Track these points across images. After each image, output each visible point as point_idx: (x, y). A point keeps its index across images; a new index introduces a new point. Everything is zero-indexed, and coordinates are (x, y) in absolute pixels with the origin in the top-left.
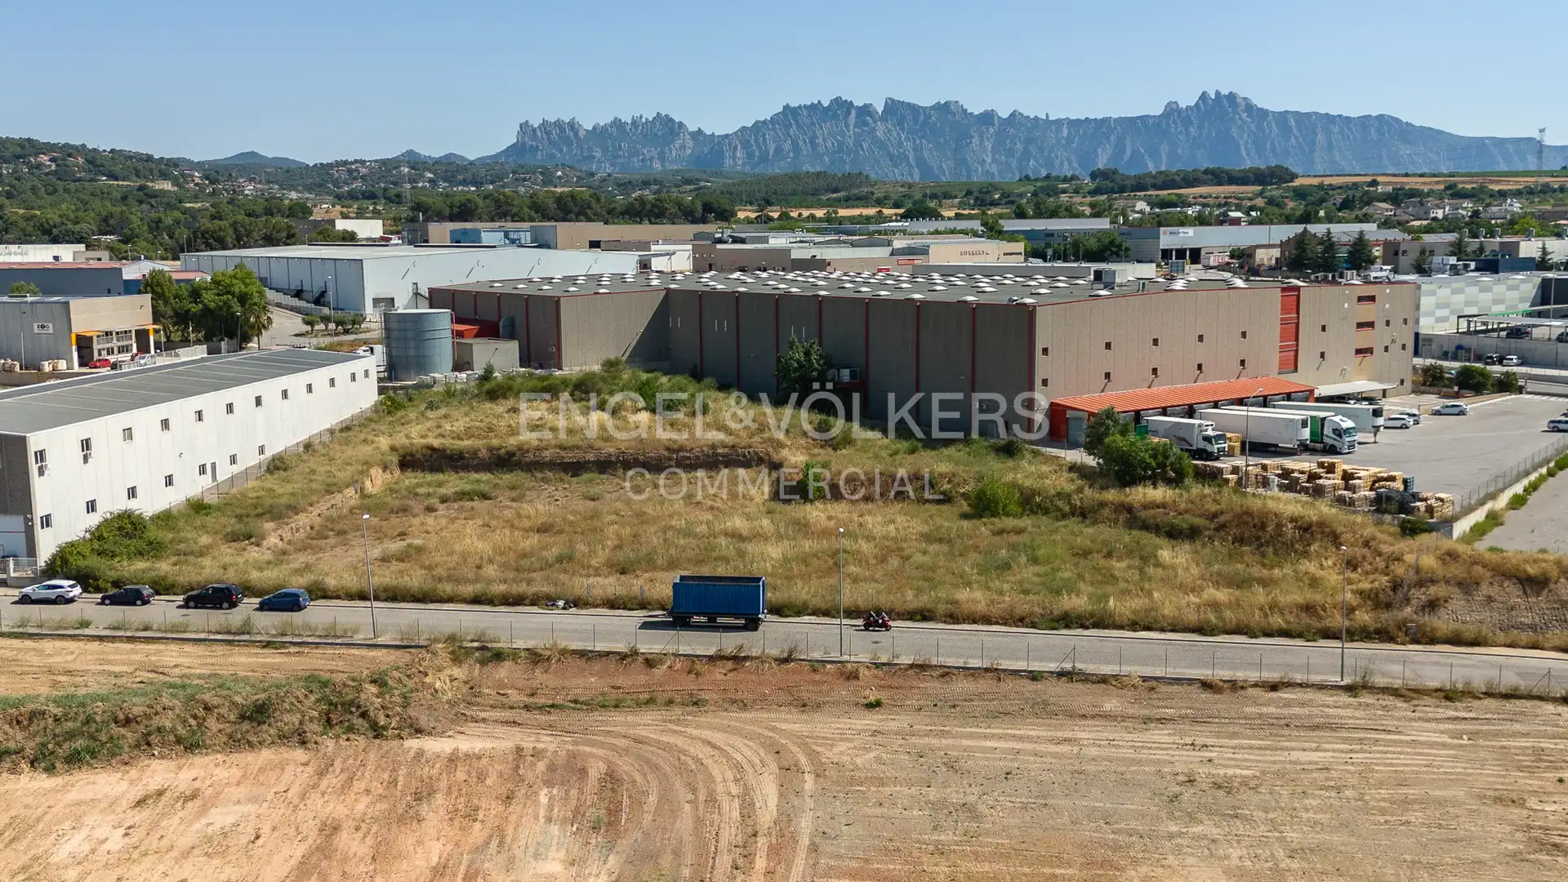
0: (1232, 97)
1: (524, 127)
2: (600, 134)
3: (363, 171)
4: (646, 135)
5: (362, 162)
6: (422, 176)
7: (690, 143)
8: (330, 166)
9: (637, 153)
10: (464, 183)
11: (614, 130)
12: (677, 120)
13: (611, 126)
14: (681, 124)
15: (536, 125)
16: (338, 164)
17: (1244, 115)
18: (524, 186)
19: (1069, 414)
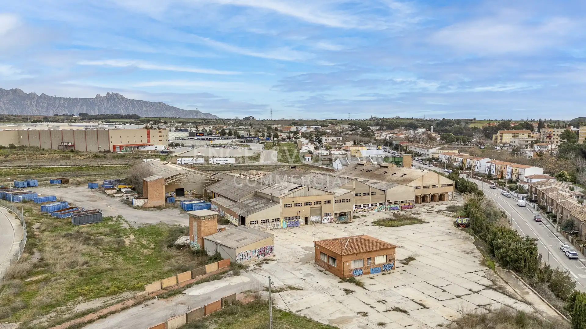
0: (117, 94)
17: (121, 100)
19: (116, 147)
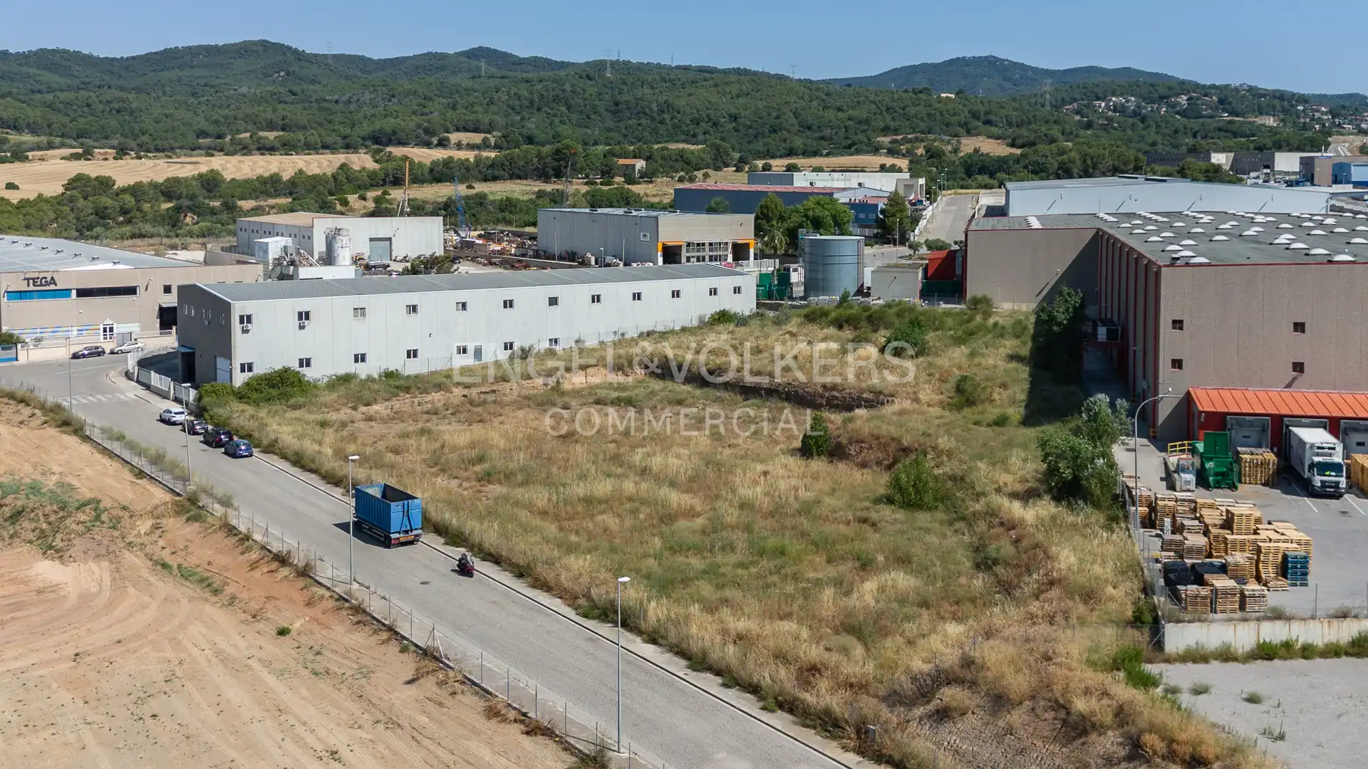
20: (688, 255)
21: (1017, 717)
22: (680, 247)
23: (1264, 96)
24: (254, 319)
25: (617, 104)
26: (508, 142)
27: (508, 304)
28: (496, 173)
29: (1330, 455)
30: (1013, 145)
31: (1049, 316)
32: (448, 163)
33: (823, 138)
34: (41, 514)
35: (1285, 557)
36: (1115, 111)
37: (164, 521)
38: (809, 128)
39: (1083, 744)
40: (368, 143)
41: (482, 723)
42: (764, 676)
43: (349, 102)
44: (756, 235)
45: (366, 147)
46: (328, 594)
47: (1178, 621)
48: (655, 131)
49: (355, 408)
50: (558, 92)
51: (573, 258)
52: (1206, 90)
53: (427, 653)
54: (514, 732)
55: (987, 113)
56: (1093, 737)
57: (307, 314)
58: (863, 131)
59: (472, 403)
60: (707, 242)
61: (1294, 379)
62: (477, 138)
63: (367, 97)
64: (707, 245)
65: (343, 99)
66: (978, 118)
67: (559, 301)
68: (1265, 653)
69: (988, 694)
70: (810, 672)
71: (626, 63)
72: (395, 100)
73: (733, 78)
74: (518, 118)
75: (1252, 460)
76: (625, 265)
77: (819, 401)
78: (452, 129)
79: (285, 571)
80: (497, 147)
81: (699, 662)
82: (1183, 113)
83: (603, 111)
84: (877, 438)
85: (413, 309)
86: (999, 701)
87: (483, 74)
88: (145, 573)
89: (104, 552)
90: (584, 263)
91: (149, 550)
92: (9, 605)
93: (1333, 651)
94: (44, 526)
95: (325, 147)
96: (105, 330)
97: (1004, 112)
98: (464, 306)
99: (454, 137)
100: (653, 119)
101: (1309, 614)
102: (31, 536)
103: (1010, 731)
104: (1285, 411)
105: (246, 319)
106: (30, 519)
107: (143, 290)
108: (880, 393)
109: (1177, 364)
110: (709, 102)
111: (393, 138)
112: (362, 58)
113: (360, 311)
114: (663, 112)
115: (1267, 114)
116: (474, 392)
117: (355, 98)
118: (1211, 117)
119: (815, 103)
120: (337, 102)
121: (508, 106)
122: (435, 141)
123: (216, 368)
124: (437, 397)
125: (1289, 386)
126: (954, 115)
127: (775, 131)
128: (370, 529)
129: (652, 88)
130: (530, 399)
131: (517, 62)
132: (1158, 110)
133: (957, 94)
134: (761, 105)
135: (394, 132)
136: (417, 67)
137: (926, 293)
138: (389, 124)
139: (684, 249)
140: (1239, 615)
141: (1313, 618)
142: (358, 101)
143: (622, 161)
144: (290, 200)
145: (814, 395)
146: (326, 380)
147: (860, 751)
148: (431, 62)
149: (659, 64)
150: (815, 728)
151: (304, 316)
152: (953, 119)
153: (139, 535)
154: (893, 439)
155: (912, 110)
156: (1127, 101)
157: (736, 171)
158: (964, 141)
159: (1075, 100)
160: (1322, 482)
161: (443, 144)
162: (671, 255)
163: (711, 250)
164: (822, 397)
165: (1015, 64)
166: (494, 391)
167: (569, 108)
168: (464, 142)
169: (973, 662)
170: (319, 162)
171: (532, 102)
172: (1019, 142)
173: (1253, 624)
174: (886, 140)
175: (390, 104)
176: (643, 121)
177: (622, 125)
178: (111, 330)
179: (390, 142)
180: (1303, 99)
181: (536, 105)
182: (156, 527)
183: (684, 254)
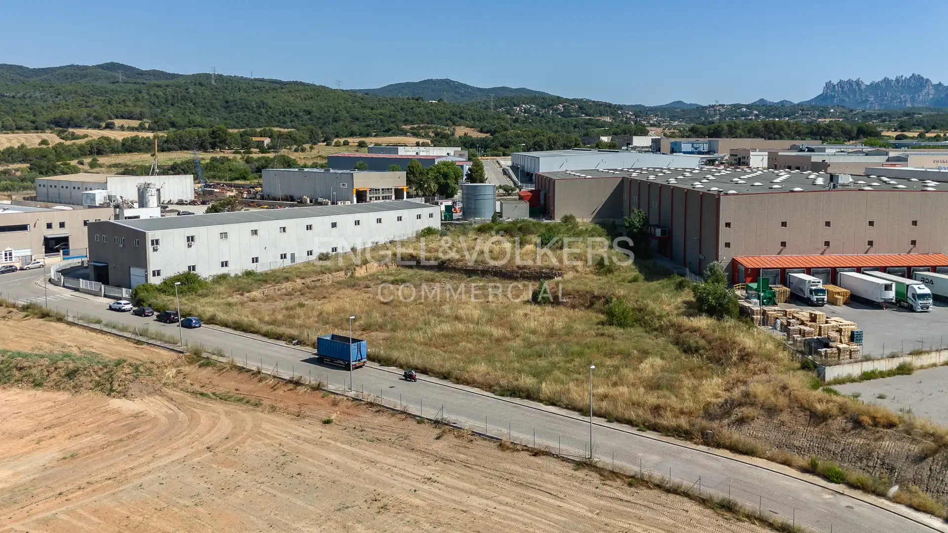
1: (829, 85)
2: (874, 87)
3: (723, 110)
4: (904, 87)
5: (723, 106)
6: (751, 113)
7: (932, 92)
8: (706, 107)
9: (896, 98)
10: (774, 116)
11: (884, 84)
12: (925, 78)
13: (882, 82)
14: (928, 80)
15: (835, 83)
16: (710, 106)
18: (807, 118)
20: (372, 196)
21: (785, 417)
22: (366, 191)
23: (601, 105)
24: (160, 242)
25: (227, 102)
26: (159, 126)
27: (309, 227)
28: (170, 146)
29: (817, 285)
30: (481, 131)
31: (629, 224)
32: (134, 140)
33: (368, 126)
34: (91, 371)
35: (853, 333)
36: (525, 112)
37: (182, 369)
38: (357, 120)
39: (826, 425)
40: (53, 126)
41: (501, 454)
42: (632, 414)
43: (24, 97)
44: (407, 184)
45: (51, 129)
46: (345, 398)
47: (830, 366)
48: (257, 120)
49: (242, 294)
50: (184, 93)
51: (293, 200)
52: (573, 102)
53: (436, 423)
54: (525, 455)
55: (460, 113)
56: (830, 421)
57: (192, 237)
58: (392, 122)
59: (308, 287)
60: (380, 188)
61: (781, 250)
62: (135, 123)
63: (38, 94)
64: (381, 190)
65: (19, 95)
66: (456, 116)
67: (338, 224)
68: (867, 376)
69: (762, 407)
70: (657, 409)
71: (221, 76)
72: (60, 97)
73: (301, 87)
74: (159, 110)
75: (779, 291)
76: (333, 203)
77: (515, 275)
78: (113, 117)
79: (301, 390)
80: (150, 129)
81: (584, 411)
82: (562, 114)
83: (218, 105)
84: (578, 292)
85: (255, 232)
86: (771, 411)
87: (120, 80)
88: (190, 399)
89: (152, 390)
90: (301, 203)
91: (181, 386)
92: (123, 426)
93: (890, 373)
94: (97, 378)
95: (19, 128)
96: (6, 255)
97: (469, 112)
98: (284, 229)
99: (118, 122)
100: (254, 112)
101: (880, 357)
102: (91, 385)
103: (783, 423)
104: (785, 266)
105: (156, 242)
106: (85, 375)
107: (32, 225)
108: (553, 269)
109: (728, 245)
110: (288, 102)
111: (71, 122)
112: (21, 67)
113: (224, 235)
114: (260, 107)
115: (604, 115)
116: (308, 281)
117: (28, 95)
118: (577, 116)
119: (356, 104)
120: (13, 97)
121: (150, 102)
122: (104, 125)
123: (130, 275)
124: (288, 286)
125: (779, 253)
126: (442, 113)
127: (336, 121)
128: (332, 361)
129: (246, 92)
130: (341, 284)
131: (141, 73)
132: (548, 111)
133: (439, 101)
134: (323, 104)
135: (71, 119)
136: (66, 75)
137: (532, 214)
138: (66, 113)
139: (368, 192)
140: (849, 360)
141: (882, 358)
142: (30, 97)
143: (254, 139)
144: (29, 165)
145: (512, 272)
146: (211, 278)
147: (707, 444)
148: (77, 71)
149: (242, 77)
150: (674, 437)
151: (191, 239)
152: (443, 116)
153: (168, 378)
154: (587, 292)
155: (418, 110)
156: (531, 107)
157: (327, 145)
158: (457, 128)
159: (502, 106)
160: (817, 299)
161: (110, 126)
162: (361, 196)
163: (383, 193)
164: (517, 273)
165: (462, 84)
166: (319, 280)
167: (194, 104)
168: (126, 126)
169: (750, 394)
170: (17, 139)
171: (167, 101)
172: (485, 129)
173: (860, 364)
174: (408, 127)
175: (57, 99)
176: (247, 113)
177: (234, 115)
178: (10, 254)
179: (68, 125)
180: (620, 107)
181: (170, 102)
182: (179, 372)
183: (368, 195)
